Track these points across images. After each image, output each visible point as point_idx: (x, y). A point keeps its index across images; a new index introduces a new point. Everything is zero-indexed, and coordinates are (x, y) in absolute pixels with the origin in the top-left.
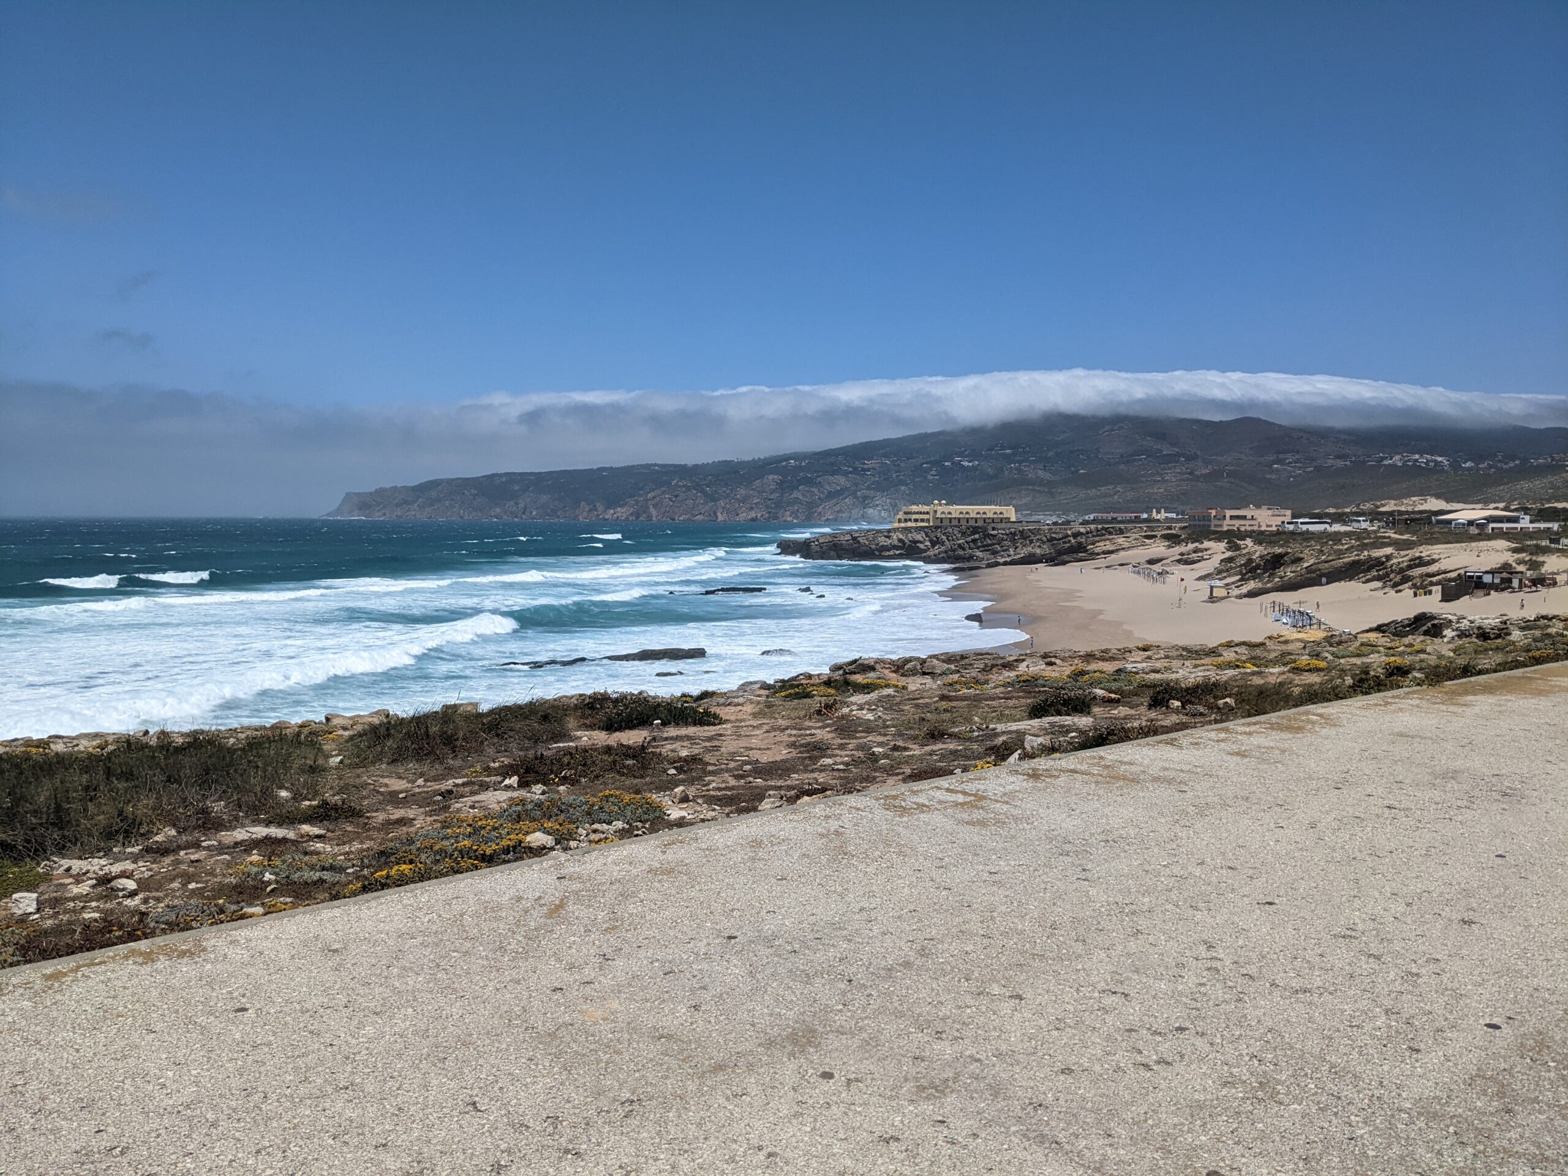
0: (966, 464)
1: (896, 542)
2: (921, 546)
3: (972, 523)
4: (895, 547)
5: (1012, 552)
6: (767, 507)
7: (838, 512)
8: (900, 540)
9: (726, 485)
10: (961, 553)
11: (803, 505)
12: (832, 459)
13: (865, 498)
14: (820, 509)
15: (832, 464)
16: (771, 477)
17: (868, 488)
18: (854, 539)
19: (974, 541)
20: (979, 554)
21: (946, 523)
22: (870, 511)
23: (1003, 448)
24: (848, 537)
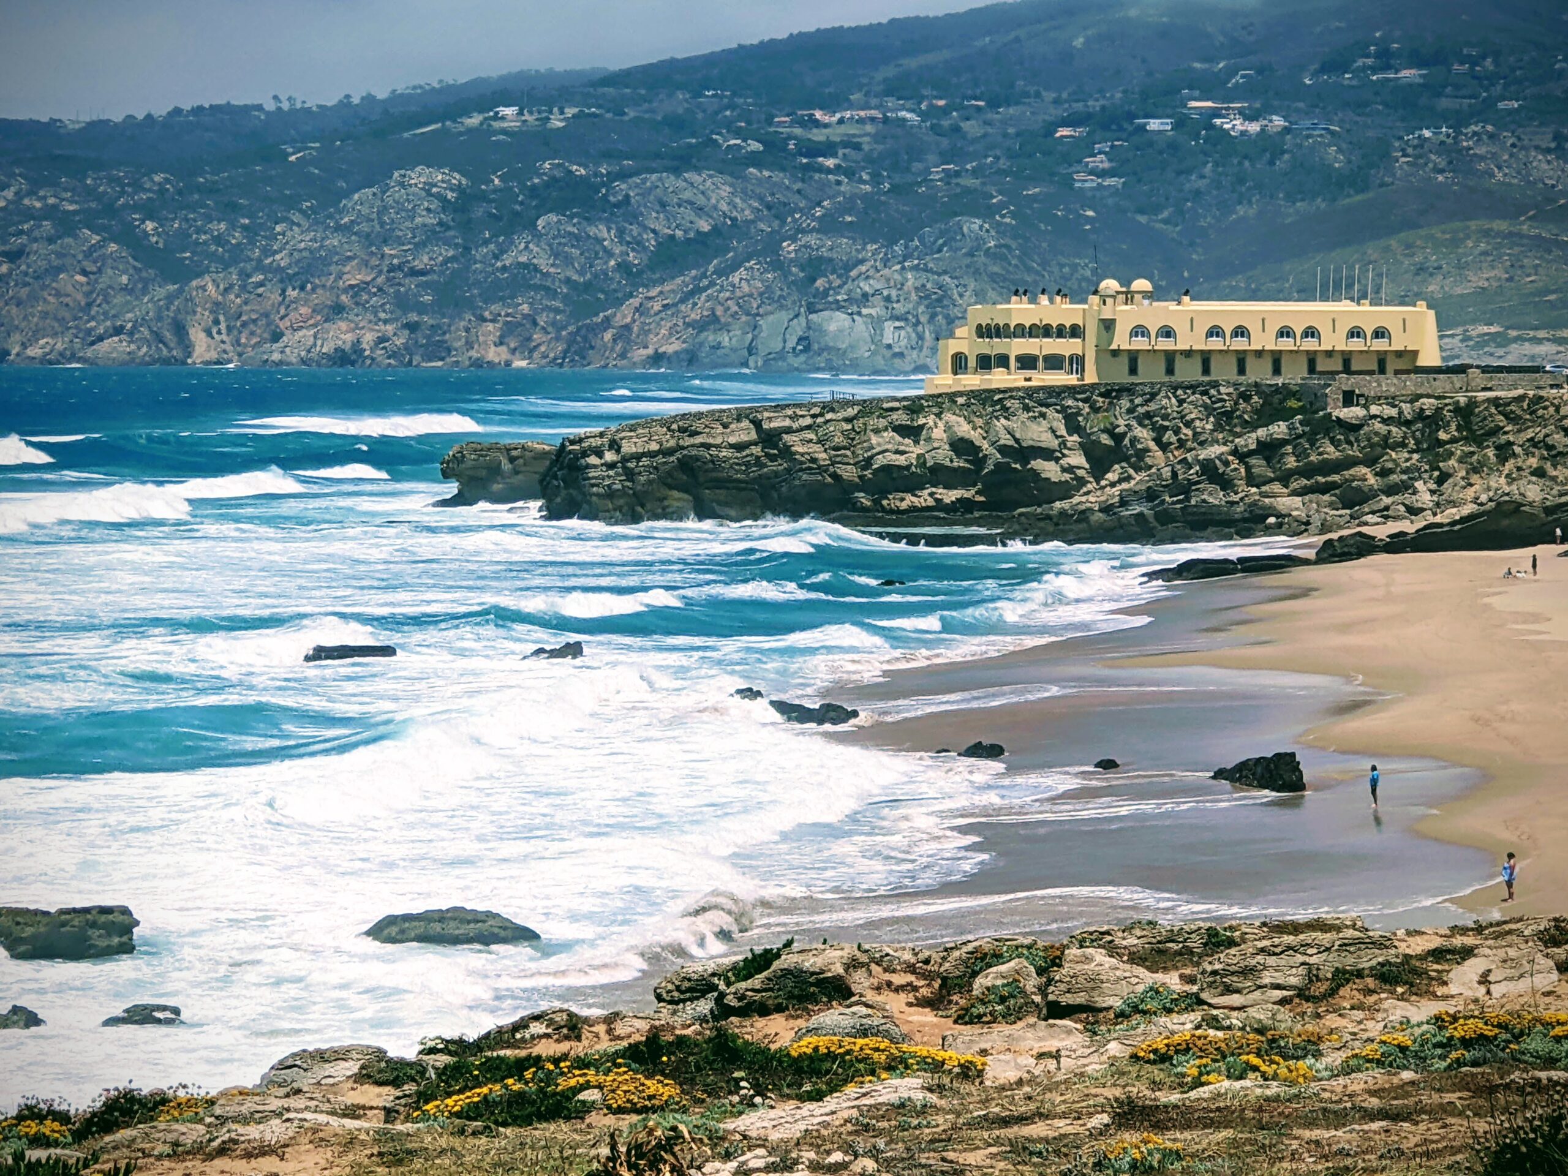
0: (1234, 125)
1: (944, 455)
2: (1050, 470)
3: (1259, 373)
4: (938, 475)
5: (1424, 495)
6: (403, 303)
7: (701, 326)
8: (961, 446)
9: (230, 210)
10: (1214, 497)
11: (551, 293)
12: (678, 102)
13: (815, 266)
14: (624, 315)
15: (678, 124)
16: (419, 176)
17: (829, 226)
18: (769, 439)
19: (1269, 449)
20: (1289, 503)
21: (1151, 373)
22: (835, 322)
23: (1386, 60)
24: (744, 433)
